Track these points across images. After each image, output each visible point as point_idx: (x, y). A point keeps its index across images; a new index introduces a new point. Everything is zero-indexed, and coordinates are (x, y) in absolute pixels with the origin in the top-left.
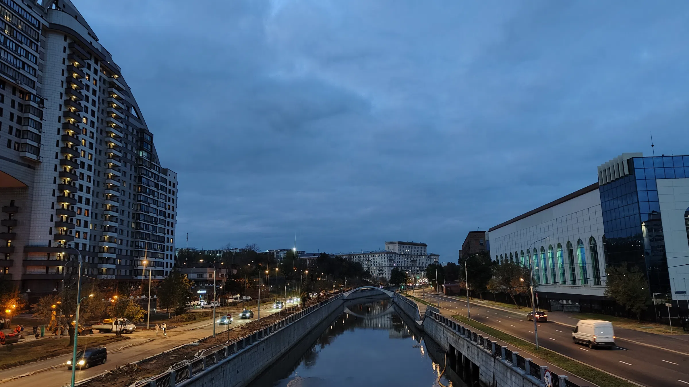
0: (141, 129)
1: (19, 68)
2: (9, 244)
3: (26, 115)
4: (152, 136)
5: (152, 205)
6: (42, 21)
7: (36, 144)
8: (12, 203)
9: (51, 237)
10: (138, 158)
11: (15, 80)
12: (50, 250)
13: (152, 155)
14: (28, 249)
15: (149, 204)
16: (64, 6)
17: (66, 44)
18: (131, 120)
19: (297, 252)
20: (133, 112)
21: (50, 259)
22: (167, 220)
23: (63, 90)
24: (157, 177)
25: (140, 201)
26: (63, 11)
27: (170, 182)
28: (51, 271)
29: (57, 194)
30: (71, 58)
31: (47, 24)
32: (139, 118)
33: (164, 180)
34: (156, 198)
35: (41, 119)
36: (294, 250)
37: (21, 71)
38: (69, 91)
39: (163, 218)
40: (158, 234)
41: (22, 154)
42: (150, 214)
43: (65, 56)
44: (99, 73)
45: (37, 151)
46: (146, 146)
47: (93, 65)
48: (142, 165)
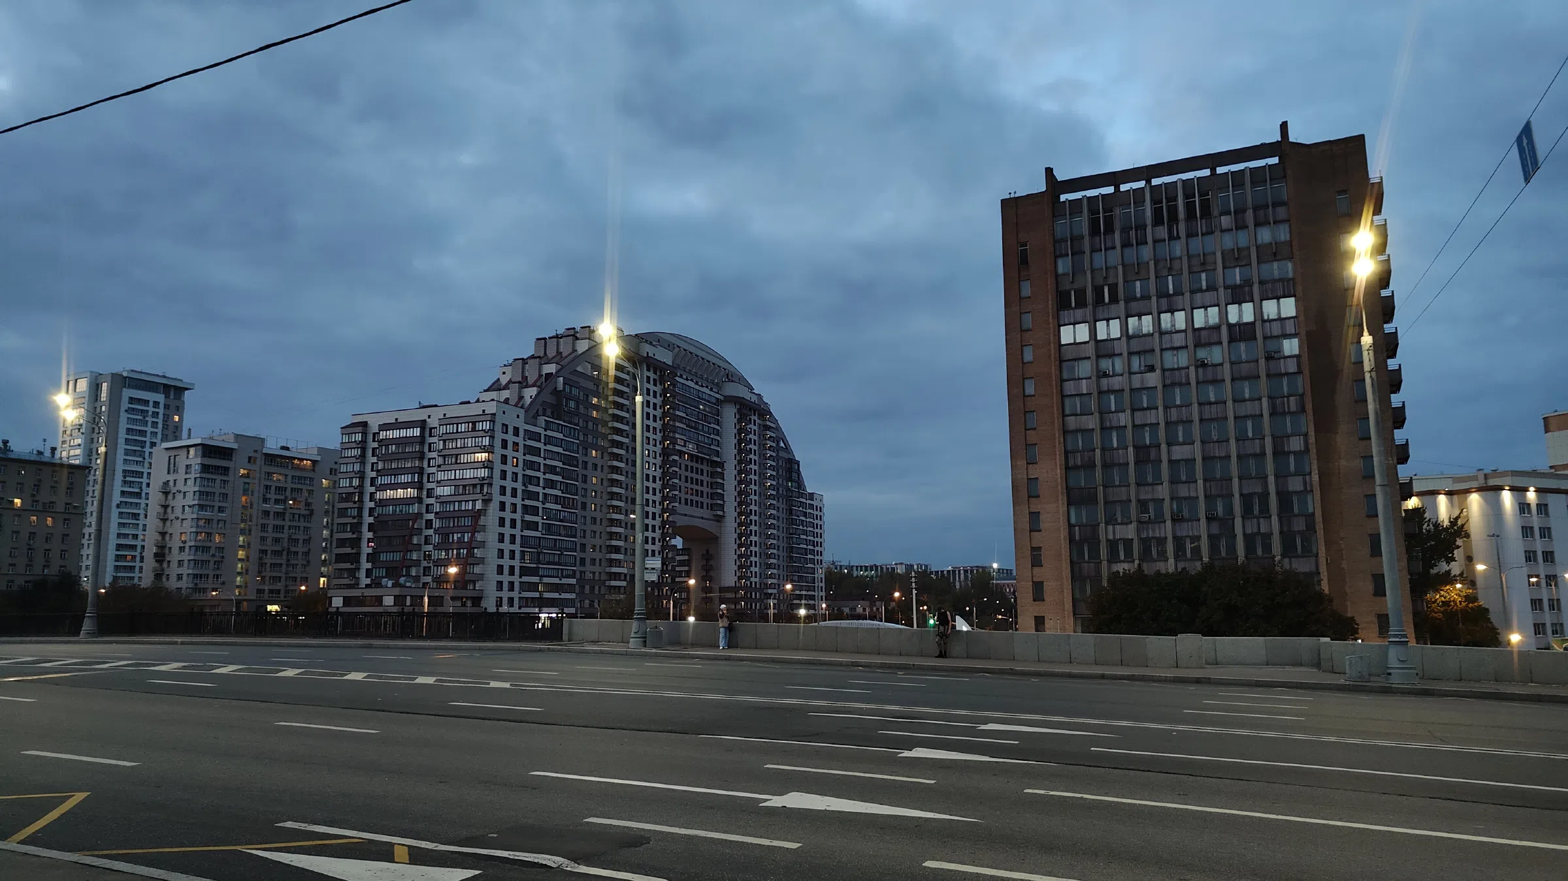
0: (789, 459)
1: (710, 445)
2: (708, 585)
3: (714, 480)
4: (798, 463)
5: (802, 537)
6: (717, 396)
7: (721, 502)
8: (707, 551)
9: (736, 578)
10: (788, 490)
11: (709, 456)
12: (735, 589)
13: (800, 484)
14: (723, 590)
15: (799, 535)
16: (732, 376)
17: (736, 411)
18: (782, 454)
19: (999, 569)
20: (782, 444)
21: (737, 597)
22: (816, 549)
23: (735, 451)
24: (804, 504)
25: (792, 534)
26: (732, 381)
27: (817, 507)
28: (738, 607)
29: (738, 542)
30: (740, 421)
31: (722, 398)
32: (787, 448)
33: (812, 507)
34: (805, 528)
35: (724, 480)
36: (995, 566)
37: (712, 447)
38: (740, 451)
39: (812, 548)
40: (809, 565)
41: (715, 513)
42: (801, 546)
43: (735, 421)
44: (758, 421)
45: (722, 507)
46: (795, 475)
47: (753, 417)
48: (791, 497)
